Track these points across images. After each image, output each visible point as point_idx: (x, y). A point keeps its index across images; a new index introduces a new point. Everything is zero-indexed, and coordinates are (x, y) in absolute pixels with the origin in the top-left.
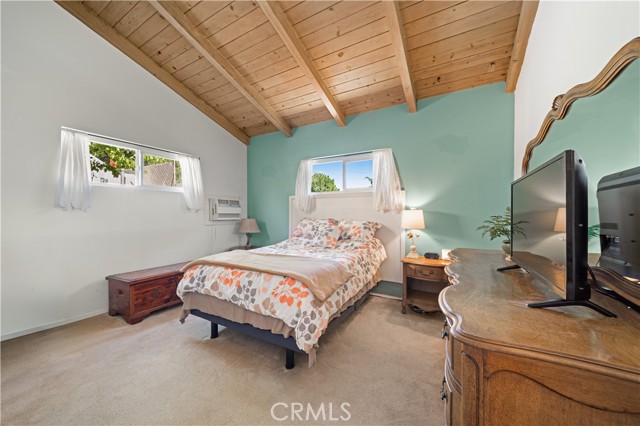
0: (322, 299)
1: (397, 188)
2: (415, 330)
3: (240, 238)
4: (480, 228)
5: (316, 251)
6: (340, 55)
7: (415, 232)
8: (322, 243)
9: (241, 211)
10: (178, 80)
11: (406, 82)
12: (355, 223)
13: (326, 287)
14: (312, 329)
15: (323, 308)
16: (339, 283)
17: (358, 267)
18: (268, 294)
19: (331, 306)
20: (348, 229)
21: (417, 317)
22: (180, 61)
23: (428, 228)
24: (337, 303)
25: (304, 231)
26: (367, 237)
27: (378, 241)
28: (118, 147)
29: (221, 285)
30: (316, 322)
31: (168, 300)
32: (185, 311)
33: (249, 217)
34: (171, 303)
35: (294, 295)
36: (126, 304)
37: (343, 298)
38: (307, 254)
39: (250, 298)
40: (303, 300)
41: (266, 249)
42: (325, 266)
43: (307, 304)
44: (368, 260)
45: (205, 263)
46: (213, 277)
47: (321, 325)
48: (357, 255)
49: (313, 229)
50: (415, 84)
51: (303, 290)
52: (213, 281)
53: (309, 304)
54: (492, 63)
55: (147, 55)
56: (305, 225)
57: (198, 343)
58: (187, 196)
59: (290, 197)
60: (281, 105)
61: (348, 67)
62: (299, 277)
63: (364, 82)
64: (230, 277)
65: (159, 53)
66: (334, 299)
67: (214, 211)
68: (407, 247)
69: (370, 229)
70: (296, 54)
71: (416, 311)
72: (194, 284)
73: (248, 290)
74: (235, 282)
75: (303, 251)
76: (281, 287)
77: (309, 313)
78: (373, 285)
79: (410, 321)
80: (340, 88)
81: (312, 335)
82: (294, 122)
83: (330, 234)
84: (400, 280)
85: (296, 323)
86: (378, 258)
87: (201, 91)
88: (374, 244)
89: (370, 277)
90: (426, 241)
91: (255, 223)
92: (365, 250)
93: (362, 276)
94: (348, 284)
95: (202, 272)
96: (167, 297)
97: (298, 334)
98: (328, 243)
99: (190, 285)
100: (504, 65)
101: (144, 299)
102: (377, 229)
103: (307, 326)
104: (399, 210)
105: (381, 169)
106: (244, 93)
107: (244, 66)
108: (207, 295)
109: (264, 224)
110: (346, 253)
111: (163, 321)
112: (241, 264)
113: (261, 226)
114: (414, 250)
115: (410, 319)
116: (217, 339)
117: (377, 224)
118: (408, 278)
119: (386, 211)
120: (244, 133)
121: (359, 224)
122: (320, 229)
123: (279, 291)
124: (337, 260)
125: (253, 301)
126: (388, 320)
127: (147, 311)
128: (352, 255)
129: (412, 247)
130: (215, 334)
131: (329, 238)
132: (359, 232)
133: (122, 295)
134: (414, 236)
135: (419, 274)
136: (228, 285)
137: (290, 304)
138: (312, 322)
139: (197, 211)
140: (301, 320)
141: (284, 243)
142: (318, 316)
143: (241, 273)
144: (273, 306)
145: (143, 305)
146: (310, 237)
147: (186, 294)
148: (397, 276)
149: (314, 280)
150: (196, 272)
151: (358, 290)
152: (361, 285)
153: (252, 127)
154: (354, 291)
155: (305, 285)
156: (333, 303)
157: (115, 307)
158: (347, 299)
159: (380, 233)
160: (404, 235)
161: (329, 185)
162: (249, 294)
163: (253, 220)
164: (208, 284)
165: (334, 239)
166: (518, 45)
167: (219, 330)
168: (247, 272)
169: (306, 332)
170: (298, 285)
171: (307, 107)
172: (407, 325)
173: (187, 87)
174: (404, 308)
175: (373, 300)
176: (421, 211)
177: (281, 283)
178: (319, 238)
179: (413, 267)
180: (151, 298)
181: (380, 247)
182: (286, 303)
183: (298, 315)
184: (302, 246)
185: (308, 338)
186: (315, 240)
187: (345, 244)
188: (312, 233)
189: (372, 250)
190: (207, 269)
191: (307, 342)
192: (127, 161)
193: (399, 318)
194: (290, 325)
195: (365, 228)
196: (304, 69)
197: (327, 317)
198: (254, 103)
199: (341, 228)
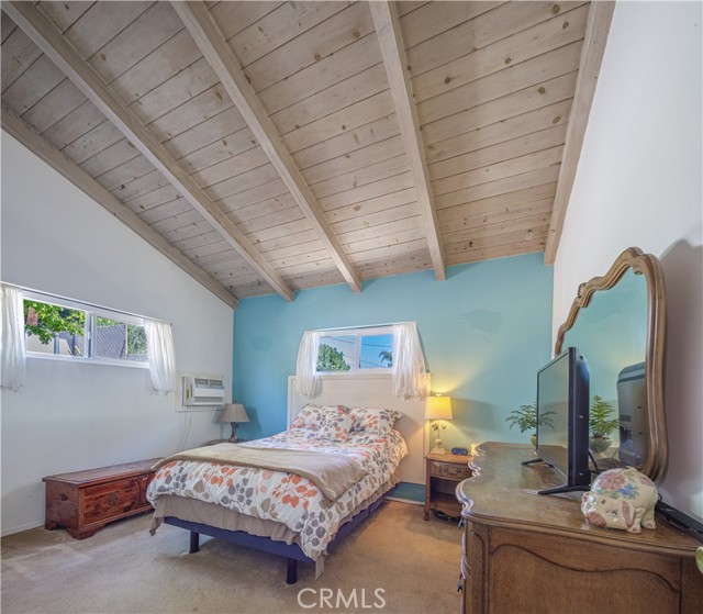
0: (331, 498)
1: (421, 371)
2: (439, 539)
3: (222, 428)
4: (508, 419)
5: (322, 445)
6: (357, 209)
7: (441, 423)
8: (329, 435)
9: (225, 394)
10: (145, 221)
11: (433, 245)
12: (371, 412)
13: (338, 486)
14: (321, 532)
15: (333, 510)
16: (352, 481)
17: (374, 464)
18: (268, 494)
19: (342, 508)
20: (363, 419)
21: (440, 524)
22: (150, 199)
23: (457, 418)
24: (349, 504)
25: (307, 420)
26: (385, 429)
27: (397, 433)
28: (51, 304)
29: (208, 484)
30: (326, 525)
31: (127, 509)
32: (157, 519)
33: (234, 402)
34: (132, 512)
35: (299, 495)
36: (73, 513)
37: (356, 499)
38: (312, 448)
39: (246, 499)
40: (310, 499)
41: (260, 443)
42: (337, 462)
43: (314, 504)
44: (385, 456)
45: (185, 459)
46: (197, 475)
47: (331, 528)
48: (371, 450)
49: (319, 419)
50: (444, 248)
51: (310, 488)
52: (197, 480)
53: (318, 505)
54: (530, 231)
55: (106, 188)
56: (309, 413)
57: (173, 559)
58: (154, 373)
59: (290, 378)
60: (280, 262)
61: (365, 223)
62: (306, 473)
63: (384, 241)
64: (220, 474)
65: (123, 187)
66: (345, 500)
67: (188, 393)
68: (432, 441)
69: (388, 420)
70: (303, 204)
71: (440, 517)
72: (171, 485)
73: (242, 490)
74: (226, 480)
75: (306, 445)
76: (283, 485)
77: (317, 514)
78: (390, 486)
79: (433, 528)
80: (355, 247)
81: (321, 540)
82: (297, 283)
83: (340, 424)
84: (423, 481)
85: (302, 526)
86: (397, 454)
87: (176, 237)
88: (393, 437)
89: (387, 476)
90: (454, 434)
91: (243, 410)
92: (382, 445)
93: (377, 475)
94: (362, 483)
95: (182, 469)
96: (127, 504)
97: (304, 538)
98: (337, 436)
99: (166, 486)
100: (542, 233)
101: (97, 506)
102: (397, 419)
103: (315, 529)
104: (423, 396)
105: (402, 347)
106: (234, 244)
107: (236, 213)
108: (188, 498)
109: (255, 411)
110: (359, 448)
111: (122, 535)
112: (233, 460)
113: (251, 413)
114: (439, 444)
115: (434, 526)
116: (198, 553)
117: (396, 413)
118: (432, 478)
119: (408, 397)
120: (231, 294)
121: (375, 412)
122: (327, 418)
123: (281, 490)
124: (350, 455)
125: (249, 502)
126: (407, 528)
127: (100, 523)
128: (366, 449)
129: (437, 440)
130: (195, 547)
131: (338, 429)
132: (376, 422)
133: (67, 502)
134: (440, 427)
135: (445, 474)
136: (217, 484)
137: (294, 505)
138: (320, 524)
139: (167, 393)
140: (308, 523)
141: (282, 434)
142: (327, 518)
143: (234, 470)
144: (273, 507)
145: (95, 514)
146: (314, 427)
147: (160, 497)
148: (419, 476)
149: (323, 477)
150: (174, 470)
151: (373, 491)
152: (377, 485)
153: (241, 286)
154: (368, 492)
155: (312, 481)
156: (345, 505)
157: (55, 517)
158: (360, 501)
159: (399, 424)
160: (428, 426)
161: (337, 361)
162: (244, 494)
163: (241, 406)
164: (190, 485)
165: (345, 431)
166: (555, 215)
167: (200, 543)
168: (242, 469)
169: (314, 536)
170: (304, 482)
171: (313, 267)
172: (429, 533)
173: (156, 231)
174: (427, 514)
175: (391, 505)
176: (449, 398)
177: (284, 481)
178: (326, 430)
179: (437, 464)
180: (106, 505)
181: (400, 441)
182: (290, 504)
183: (304, 517)
184: (305, 439)
185: (316, 542)
186: (322, 432)
187: (358, 437)
188: (318, 423)
189: (390, 444)
190: (188, 466)
191: (315, 548)
192: (63, 321)
193: (423, 525)
194: (294, 529)
195: (382, 417)
196: (312, 222)
197: (337, 519)
198: (248, 258)
199: (353, 417)
